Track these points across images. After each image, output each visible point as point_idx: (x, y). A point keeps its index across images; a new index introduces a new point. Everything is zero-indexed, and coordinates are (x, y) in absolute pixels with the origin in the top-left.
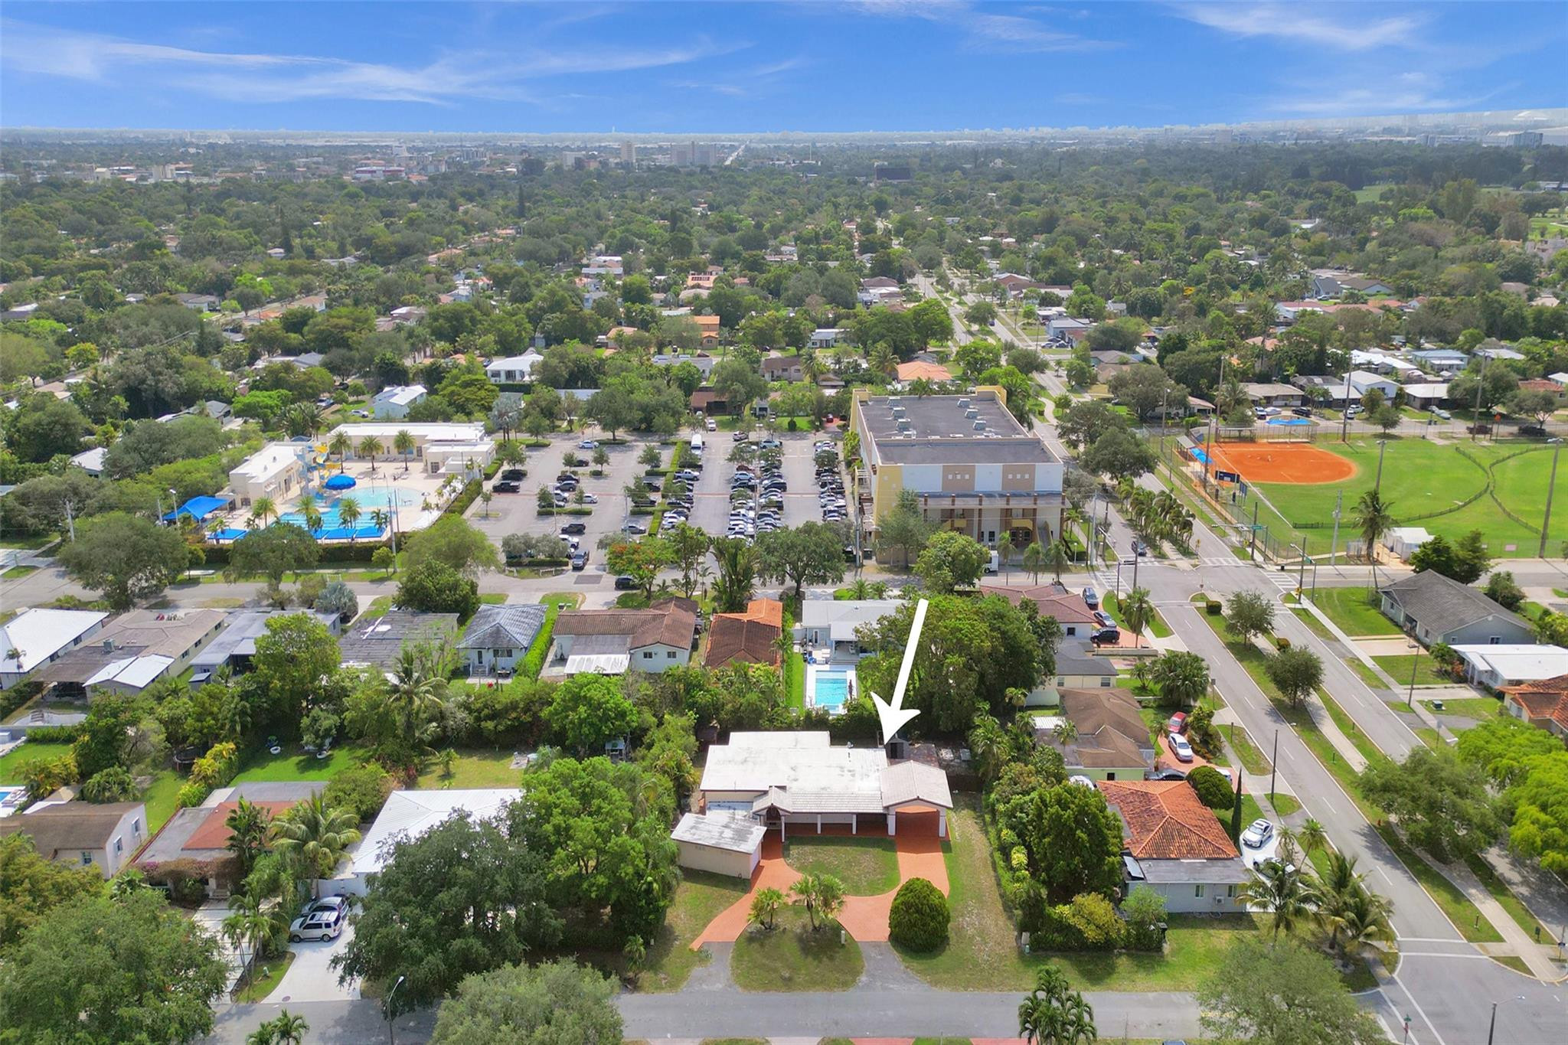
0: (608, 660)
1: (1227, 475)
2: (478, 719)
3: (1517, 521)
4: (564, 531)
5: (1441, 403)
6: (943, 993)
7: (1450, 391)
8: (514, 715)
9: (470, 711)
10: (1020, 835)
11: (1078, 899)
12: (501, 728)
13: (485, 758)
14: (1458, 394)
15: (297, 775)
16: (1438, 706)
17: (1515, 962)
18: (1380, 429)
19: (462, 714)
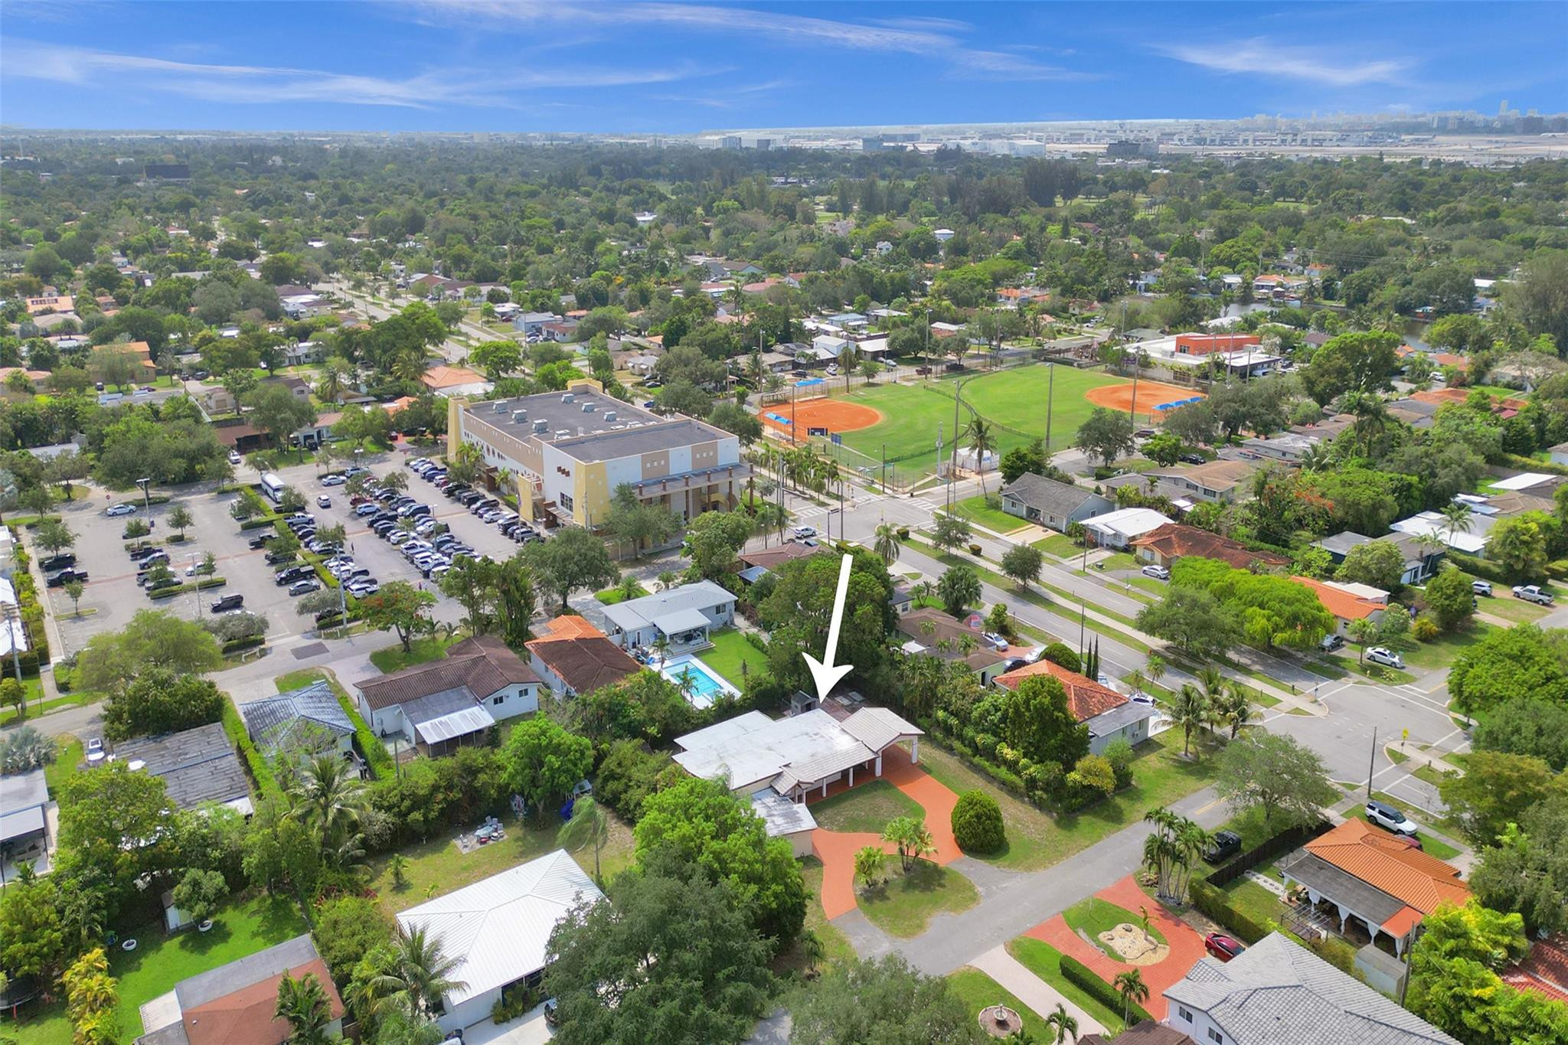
0: (464, 717)
1: (817, 430)
2: (403, 815)
3: (1010, 431)
4: (216, 609)
5: (883, 353)
6: (1040, 875)
7: (890, 344)
8: (441, 796)
9: (388, 809)
10: (995, 734)
11: (1078, 765)
12: (432, 815)
13: (421, 856)
14: (897, 345)
15: (195, 958)
16: (1101, 567)
17: (1297, 711)
18: (864, 380)
19: (382, 816)
